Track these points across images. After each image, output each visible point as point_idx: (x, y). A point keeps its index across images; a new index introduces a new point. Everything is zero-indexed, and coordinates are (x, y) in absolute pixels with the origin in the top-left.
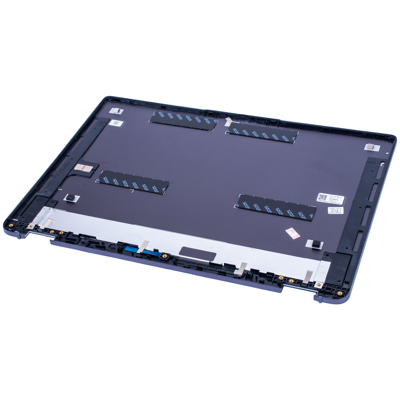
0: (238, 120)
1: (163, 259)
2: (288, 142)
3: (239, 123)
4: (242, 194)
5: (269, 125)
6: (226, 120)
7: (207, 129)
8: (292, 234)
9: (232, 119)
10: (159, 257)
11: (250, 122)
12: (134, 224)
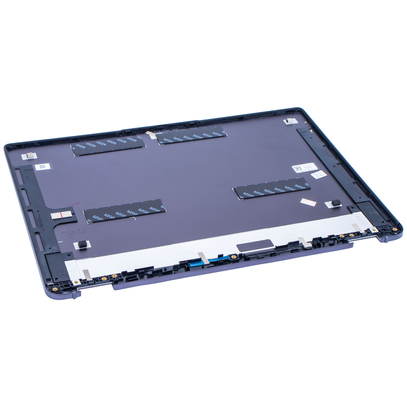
0: (159, 132)
1: (235, 259)
2: (222, 136)
3: (162, 133)
4: (234, 188)
5: (189, 128)
6: (147, 134)
7: (140, 146)
8: (308, 203)
9: (152, 132)
10: (230, 259)
11: (170, 130)
12: (171, 244)
